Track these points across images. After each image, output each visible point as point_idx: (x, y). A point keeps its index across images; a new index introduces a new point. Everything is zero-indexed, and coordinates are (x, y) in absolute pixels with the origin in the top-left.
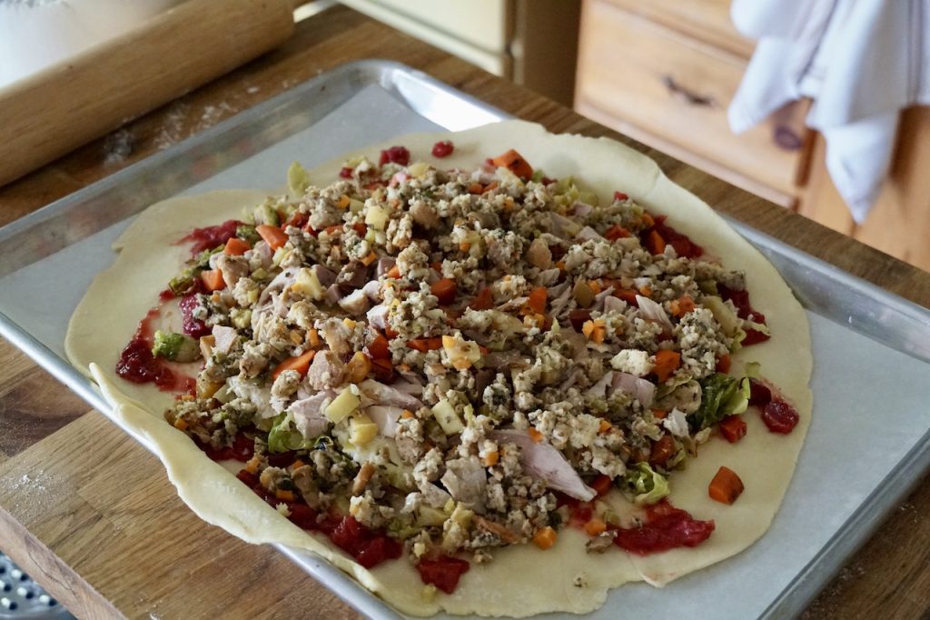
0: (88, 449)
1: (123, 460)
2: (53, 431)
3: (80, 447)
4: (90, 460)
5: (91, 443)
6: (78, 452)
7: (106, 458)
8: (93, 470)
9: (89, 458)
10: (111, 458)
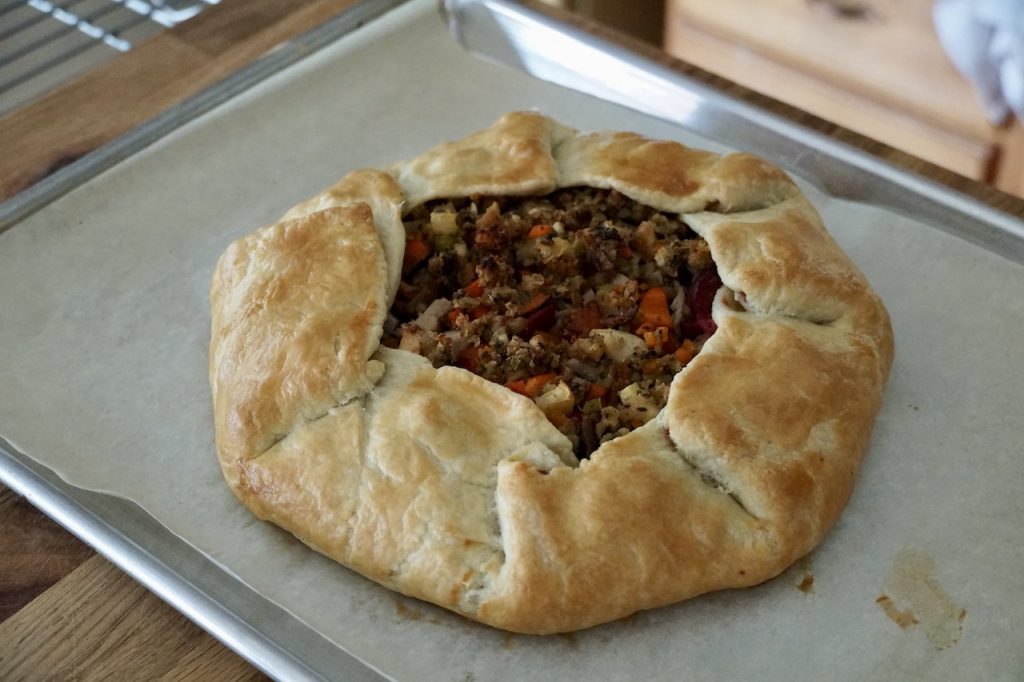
0: (68, 636)
1: (122, 649)
2: (15, 611)
3: (56, 633)
4: (74, 653)
5: (72, 625)
6: (55, 640)
7: (96, 648)
8: (81, 668)
9: (72, 649)
10: (104, 647)
